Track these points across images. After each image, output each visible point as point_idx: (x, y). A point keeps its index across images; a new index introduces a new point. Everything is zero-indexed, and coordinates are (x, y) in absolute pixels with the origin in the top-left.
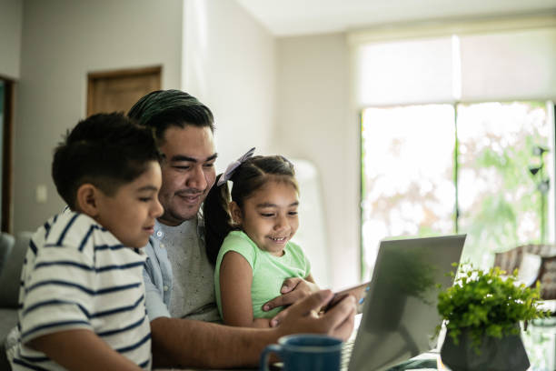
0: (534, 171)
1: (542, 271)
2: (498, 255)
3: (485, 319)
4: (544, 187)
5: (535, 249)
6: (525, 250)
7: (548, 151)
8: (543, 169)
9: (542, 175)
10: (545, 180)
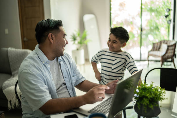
0: (166, 16)
1: (168, 50)
2: (154, 44)
3: (148, 103)
4: (169, 22)
5: (166, 42)
6: (162, 42)
7: (171, 10)
8: (169, 16)
9: (169, 18)
10: (170, 20)
